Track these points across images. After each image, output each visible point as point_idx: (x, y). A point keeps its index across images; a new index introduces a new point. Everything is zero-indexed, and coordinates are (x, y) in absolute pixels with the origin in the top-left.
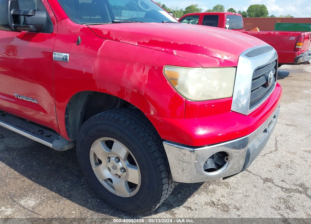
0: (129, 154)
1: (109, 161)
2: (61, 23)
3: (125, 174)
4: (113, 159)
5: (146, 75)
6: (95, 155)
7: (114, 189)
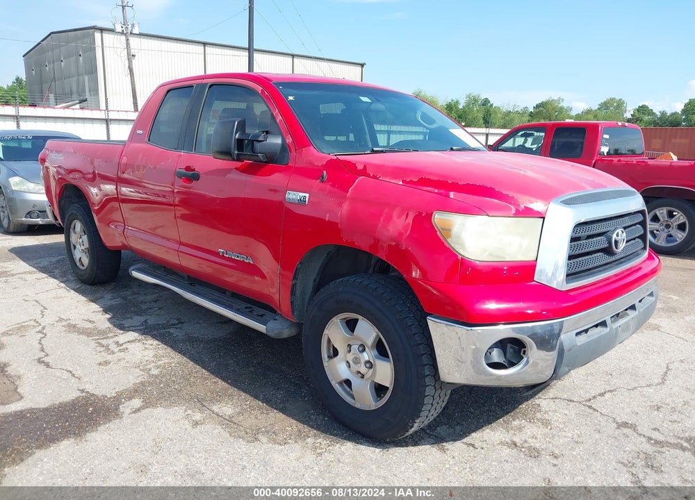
0: (380, 339)
1: (350, 351)
2: (300, 153)
3: (371, 370)
4: (355, 347)
5: (409, 224)
6: (329, 341)
7: (354, 399)
